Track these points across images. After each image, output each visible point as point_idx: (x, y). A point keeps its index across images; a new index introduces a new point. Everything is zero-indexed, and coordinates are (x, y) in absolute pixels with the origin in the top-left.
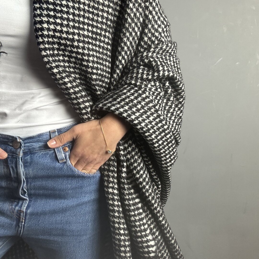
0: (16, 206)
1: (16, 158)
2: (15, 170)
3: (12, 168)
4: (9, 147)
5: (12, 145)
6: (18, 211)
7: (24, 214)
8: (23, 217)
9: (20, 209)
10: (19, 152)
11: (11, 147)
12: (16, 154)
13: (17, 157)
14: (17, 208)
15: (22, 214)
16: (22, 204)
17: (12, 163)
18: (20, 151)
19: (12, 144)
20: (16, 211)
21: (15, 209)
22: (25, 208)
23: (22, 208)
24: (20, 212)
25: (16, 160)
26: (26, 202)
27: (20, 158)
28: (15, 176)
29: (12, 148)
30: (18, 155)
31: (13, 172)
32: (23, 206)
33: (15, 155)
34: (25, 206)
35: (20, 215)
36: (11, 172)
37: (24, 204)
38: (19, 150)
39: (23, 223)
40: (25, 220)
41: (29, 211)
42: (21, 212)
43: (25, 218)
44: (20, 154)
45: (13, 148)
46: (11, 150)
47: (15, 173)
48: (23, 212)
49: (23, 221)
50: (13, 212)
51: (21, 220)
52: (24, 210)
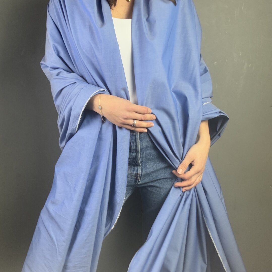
1: (136, 136)
6: (135, 174)
7: (140, 175)
8: (140, 177)
9: (137, 173)
14: (135, 172)
15: (139, 176)
17: (133, 139)
20: (134, 174)
21: (133, 173)
23: (138, 172)
25: (136, 137)
28: (135, 148)
31: (133, 145)
32: (139, 171)
35: (138, 176)
37: (139, 169)
39: (140, 180)
40: (140, 178)
41: (143, 173)
42: (138, 175)
43: (141, 177)
47: (135, 146)
48: (140, 174)
49: (140, 179)
50: (132, 175)
51: (138, 179)
52: (140, 173)
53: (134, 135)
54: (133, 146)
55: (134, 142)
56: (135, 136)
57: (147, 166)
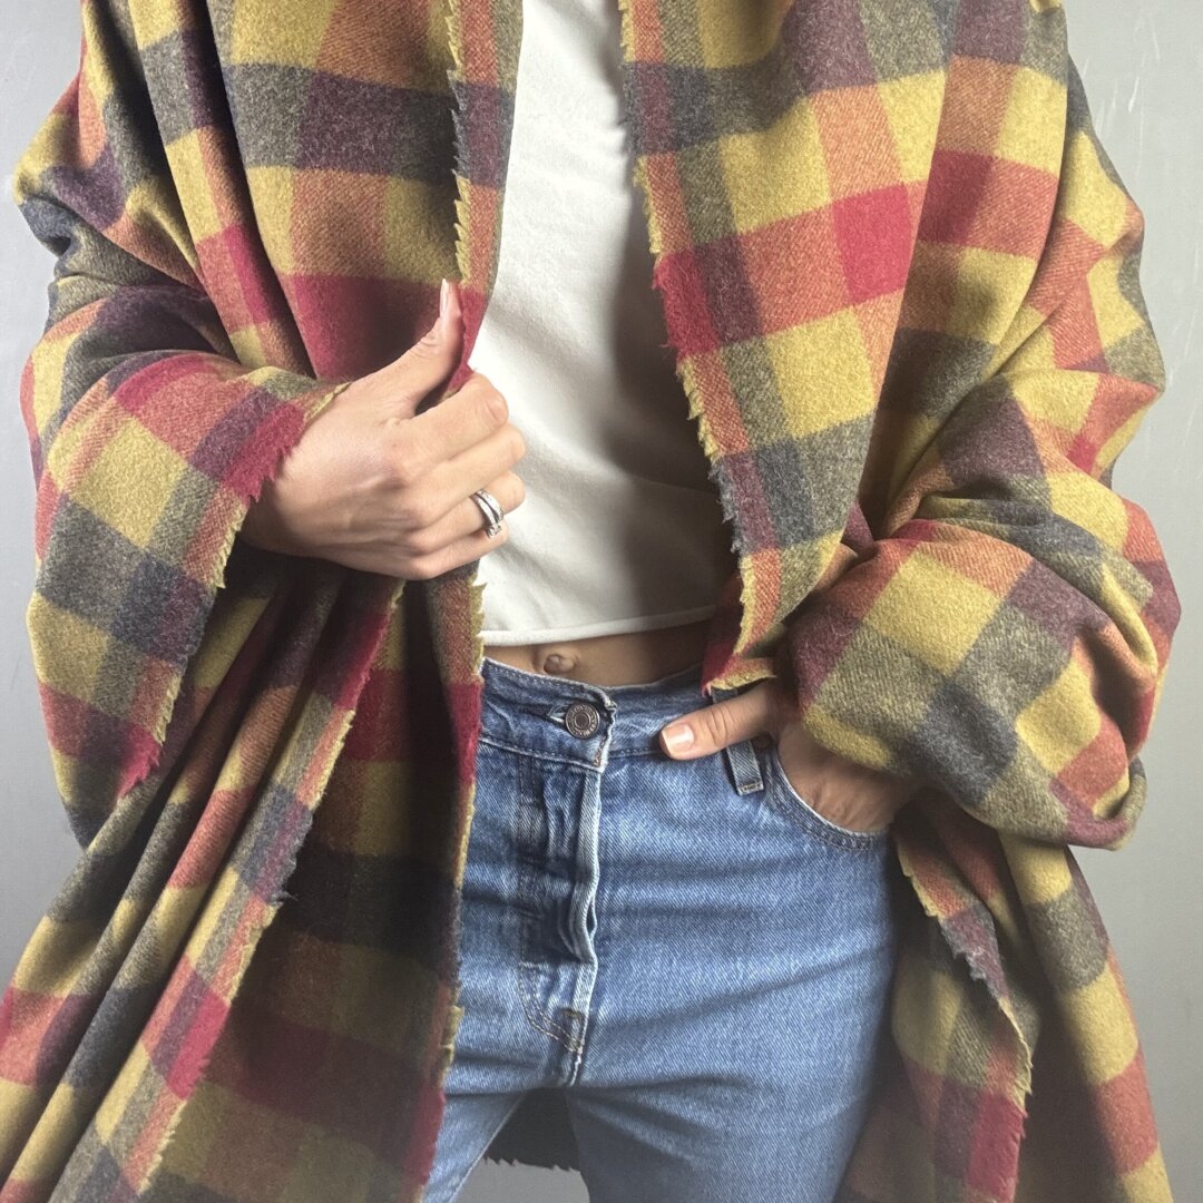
0: (549, 990)
2: (569, 825)
3: (560, 814)
4: (551, 727)
5: (561, 720)
10: (599, 753)
11: (558, 731)
12: (585, 760)
13: (588, 773)
16: (572, 985)
18: (602, 747)
19: (563, 718)
22: (588, 999)
24: (566, 1016)
26: (590, 976)
27: (599, 777)
30: (591, 763)
33: (578, 763)
34: (587, 993)
36: (552, 831)
38: (595, 744)
44: (599, 758)
45: (569, 735)
46: (560, 743)
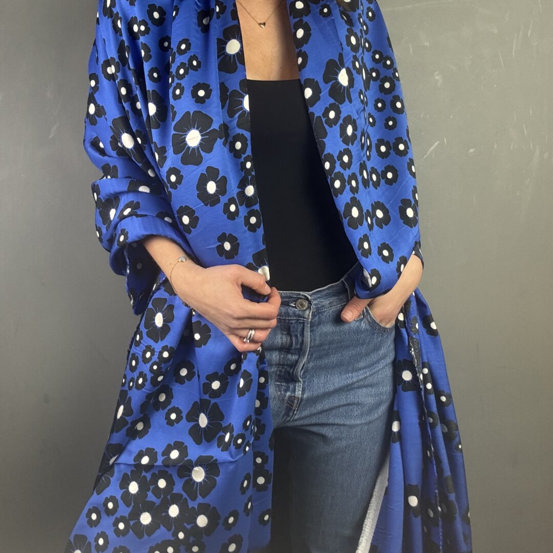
1: (304, 323)
6: (290, 397)
7: (298, 401)
8: (297, 404)
9: (293, 395)
14: (288, 394)
15: (296, 401)
20: (287, 398)
21: (285, 395)
23: (296, 393)
25: (304, 325)
28: (298, 346)
29: (295, 310)
31: (295, 342)
32: (297, 390)
35: (293, 402)
37: (297, 387)
40: (298, 409)
41: (305, 396)
42: (294, 399)
48: (298, 398)
49: (296, 409)
50: (283, 400)
51: (294, 409)
52: (300, 396)
53: (300, 323)
54: (297, 343)
55: (299, 335)
56: (302, 323)
57: (314, 381)
